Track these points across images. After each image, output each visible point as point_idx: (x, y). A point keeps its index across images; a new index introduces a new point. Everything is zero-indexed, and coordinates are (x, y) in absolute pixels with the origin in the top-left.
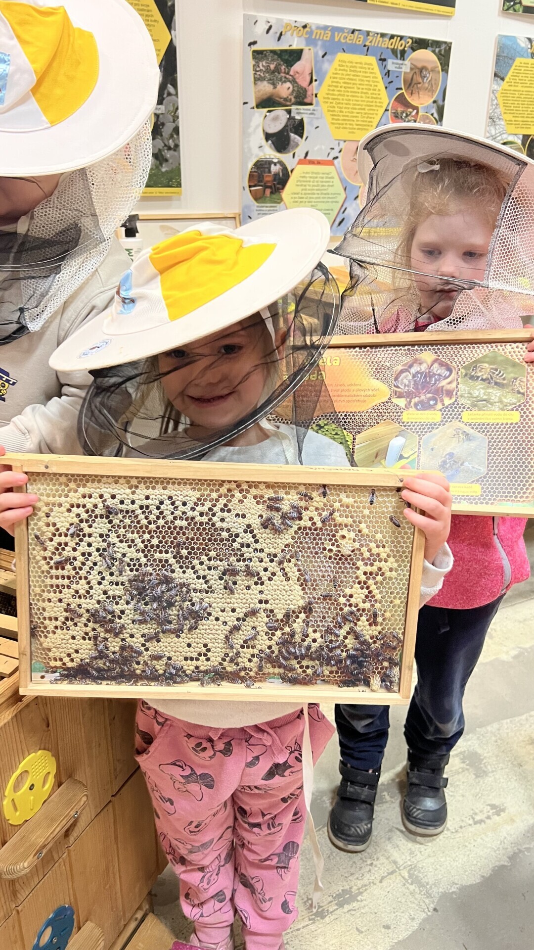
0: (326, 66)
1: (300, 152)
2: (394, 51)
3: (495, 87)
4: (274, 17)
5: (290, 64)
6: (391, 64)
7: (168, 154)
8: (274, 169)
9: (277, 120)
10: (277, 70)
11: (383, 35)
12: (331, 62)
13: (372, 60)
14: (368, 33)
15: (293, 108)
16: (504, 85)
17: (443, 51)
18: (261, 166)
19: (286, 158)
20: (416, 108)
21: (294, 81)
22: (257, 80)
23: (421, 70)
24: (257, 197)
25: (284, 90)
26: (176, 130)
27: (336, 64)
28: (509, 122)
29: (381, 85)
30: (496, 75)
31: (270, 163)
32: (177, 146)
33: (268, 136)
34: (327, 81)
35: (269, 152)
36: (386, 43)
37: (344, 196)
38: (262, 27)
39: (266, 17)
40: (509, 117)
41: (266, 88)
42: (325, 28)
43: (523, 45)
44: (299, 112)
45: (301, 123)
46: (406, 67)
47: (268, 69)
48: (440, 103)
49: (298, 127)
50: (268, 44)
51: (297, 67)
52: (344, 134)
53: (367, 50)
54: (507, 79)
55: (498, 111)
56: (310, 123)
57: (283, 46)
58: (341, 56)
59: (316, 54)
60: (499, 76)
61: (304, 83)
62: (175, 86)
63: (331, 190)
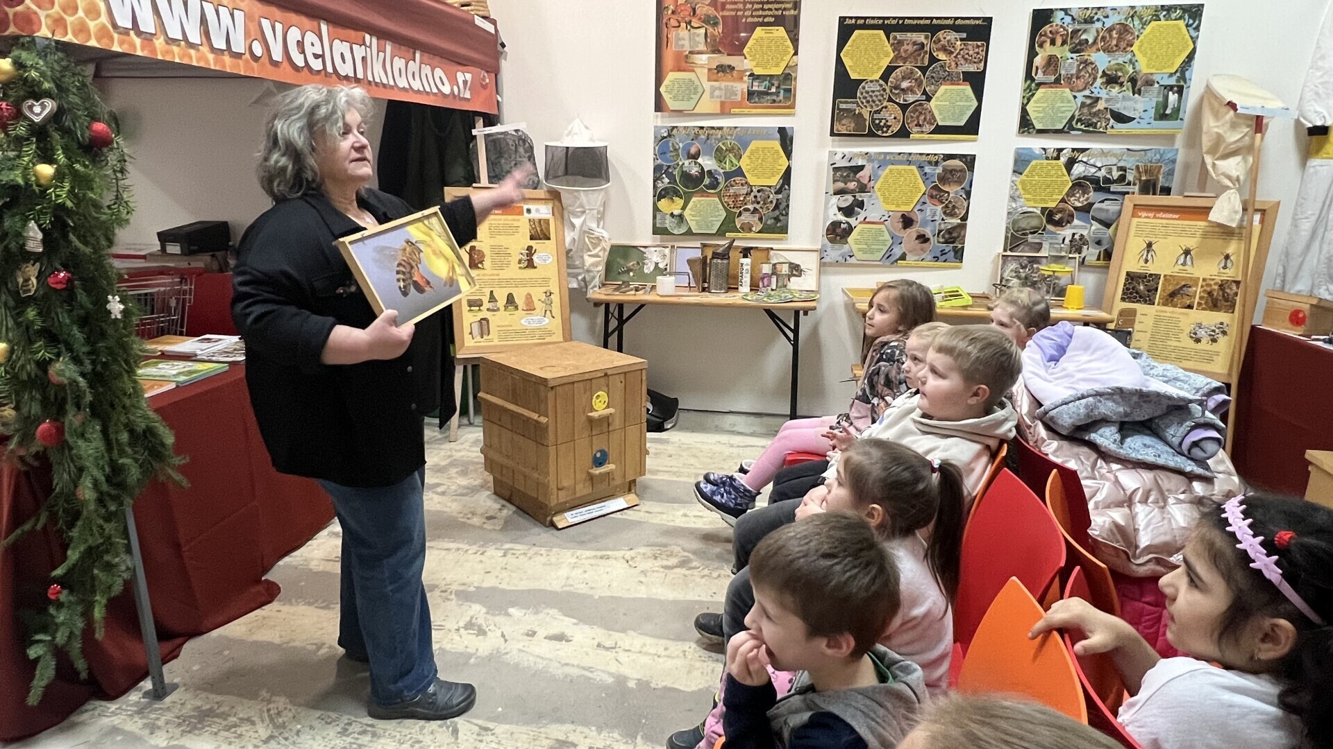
0: (880, 172)
1: (861, 218)
2: (930, 163)
3: (1014, 178)
4: (847, 150)
5: (856, 173)
6: (927, 169)
7: (781, 218)
8: (843, 226)
9: (847, 200)
10: (848, 176)
11: (921, 154)
12: (884, 170)
13: (914, 168)
14: (910, 154)
15: (857, 195)
16: (1023, 177)
17: (970, 161)
18: (835, 225)
19: (852, 221)
20: (948, 192)
21: (858, 181)
22: (834, 181)
23: (951, 171)
24: (831, 241)
25: (852, 185)
26: (788, 206)
27: (887, 171)
28: (1028, 200)
29: (920, 181)
30: (1014, 171)
31: (841, 223)
32: (787, 214)
33: (840, 209)
34: (881, 180)
35: (840, 217)
36: (924, 158)
37: (891, 241)
38: (839, 156)
39: (841, 150)
40: (1030, 196)
41: (841, 185)
42: (880, 153)
43: (1037, 152)
44: (859, 196)
45: (863, 201)
46: (939, 170)
47: (842, 176)
48: (968, 189)
49: (861, 205)
50: (845, 164)
51: (861, 174)
52: (893, 208)
53: (910, 163)
54: (1025, 173)
55: (1018, 193)
56: (868, 202)
57: (853, 164)
58: (891, 167)
59: (873, 168)
60: (1017, 172)
61: (865, 181)
62: (789, 186)
63: (881, 238)
